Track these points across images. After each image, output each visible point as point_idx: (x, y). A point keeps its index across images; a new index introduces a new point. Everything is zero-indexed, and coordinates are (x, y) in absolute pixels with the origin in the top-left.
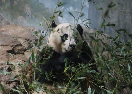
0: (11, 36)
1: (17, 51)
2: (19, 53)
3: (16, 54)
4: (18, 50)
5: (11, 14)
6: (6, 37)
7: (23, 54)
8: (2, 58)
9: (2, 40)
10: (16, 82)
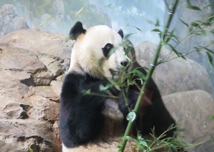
0: (28, 51)
1: (39, 80)
2: (41, 83)
3: (35, 86)
4: (39, 78)
5: (31, 9)
6: (20, 55)
7: (49, 85)
8: (11, 93)
9: (13, 60)
10: (35, 139)
